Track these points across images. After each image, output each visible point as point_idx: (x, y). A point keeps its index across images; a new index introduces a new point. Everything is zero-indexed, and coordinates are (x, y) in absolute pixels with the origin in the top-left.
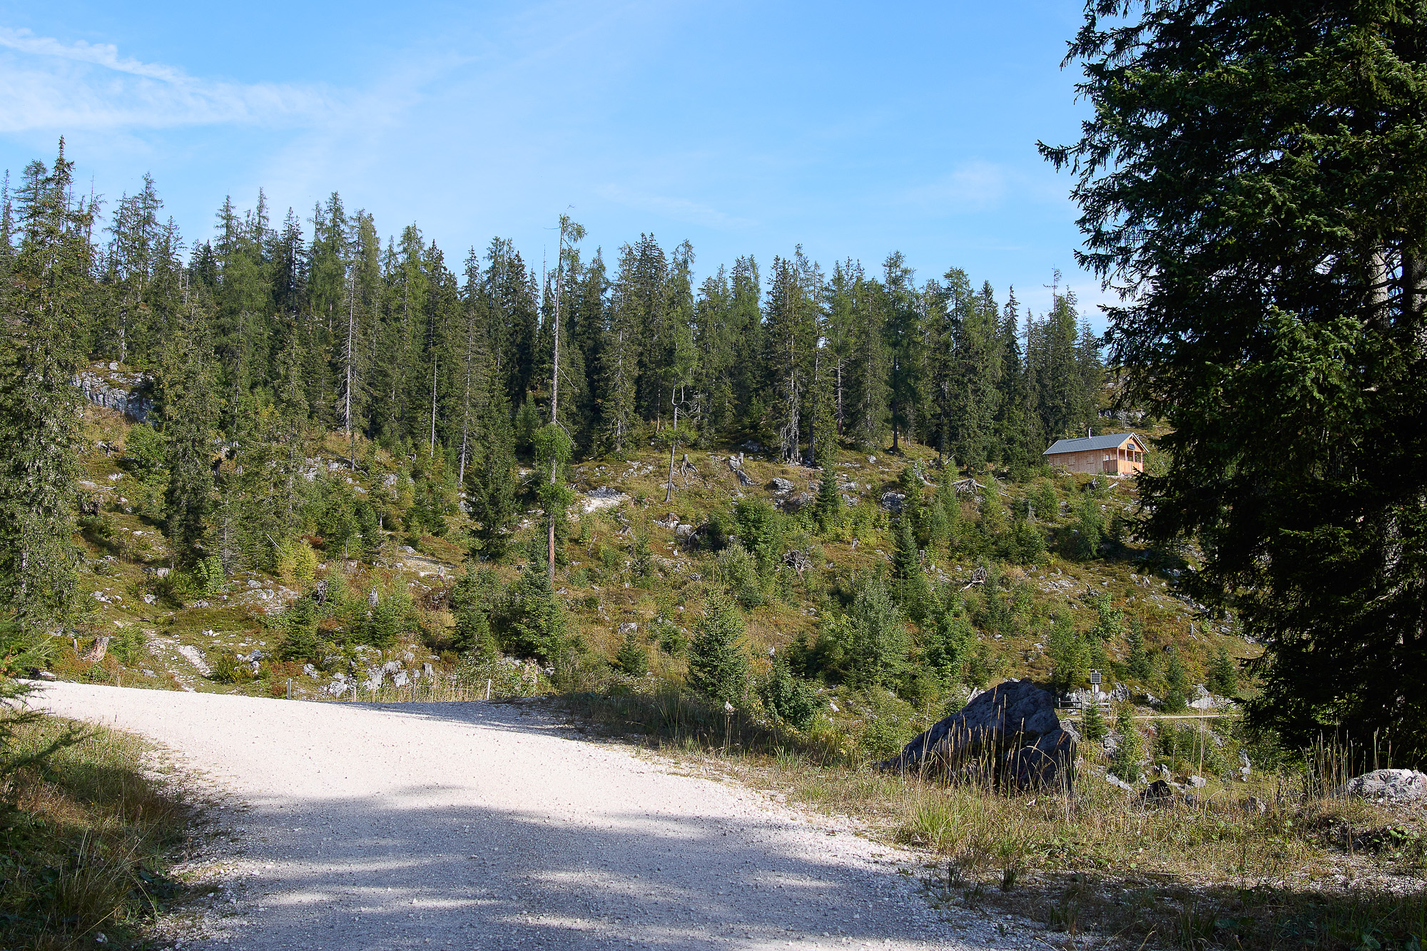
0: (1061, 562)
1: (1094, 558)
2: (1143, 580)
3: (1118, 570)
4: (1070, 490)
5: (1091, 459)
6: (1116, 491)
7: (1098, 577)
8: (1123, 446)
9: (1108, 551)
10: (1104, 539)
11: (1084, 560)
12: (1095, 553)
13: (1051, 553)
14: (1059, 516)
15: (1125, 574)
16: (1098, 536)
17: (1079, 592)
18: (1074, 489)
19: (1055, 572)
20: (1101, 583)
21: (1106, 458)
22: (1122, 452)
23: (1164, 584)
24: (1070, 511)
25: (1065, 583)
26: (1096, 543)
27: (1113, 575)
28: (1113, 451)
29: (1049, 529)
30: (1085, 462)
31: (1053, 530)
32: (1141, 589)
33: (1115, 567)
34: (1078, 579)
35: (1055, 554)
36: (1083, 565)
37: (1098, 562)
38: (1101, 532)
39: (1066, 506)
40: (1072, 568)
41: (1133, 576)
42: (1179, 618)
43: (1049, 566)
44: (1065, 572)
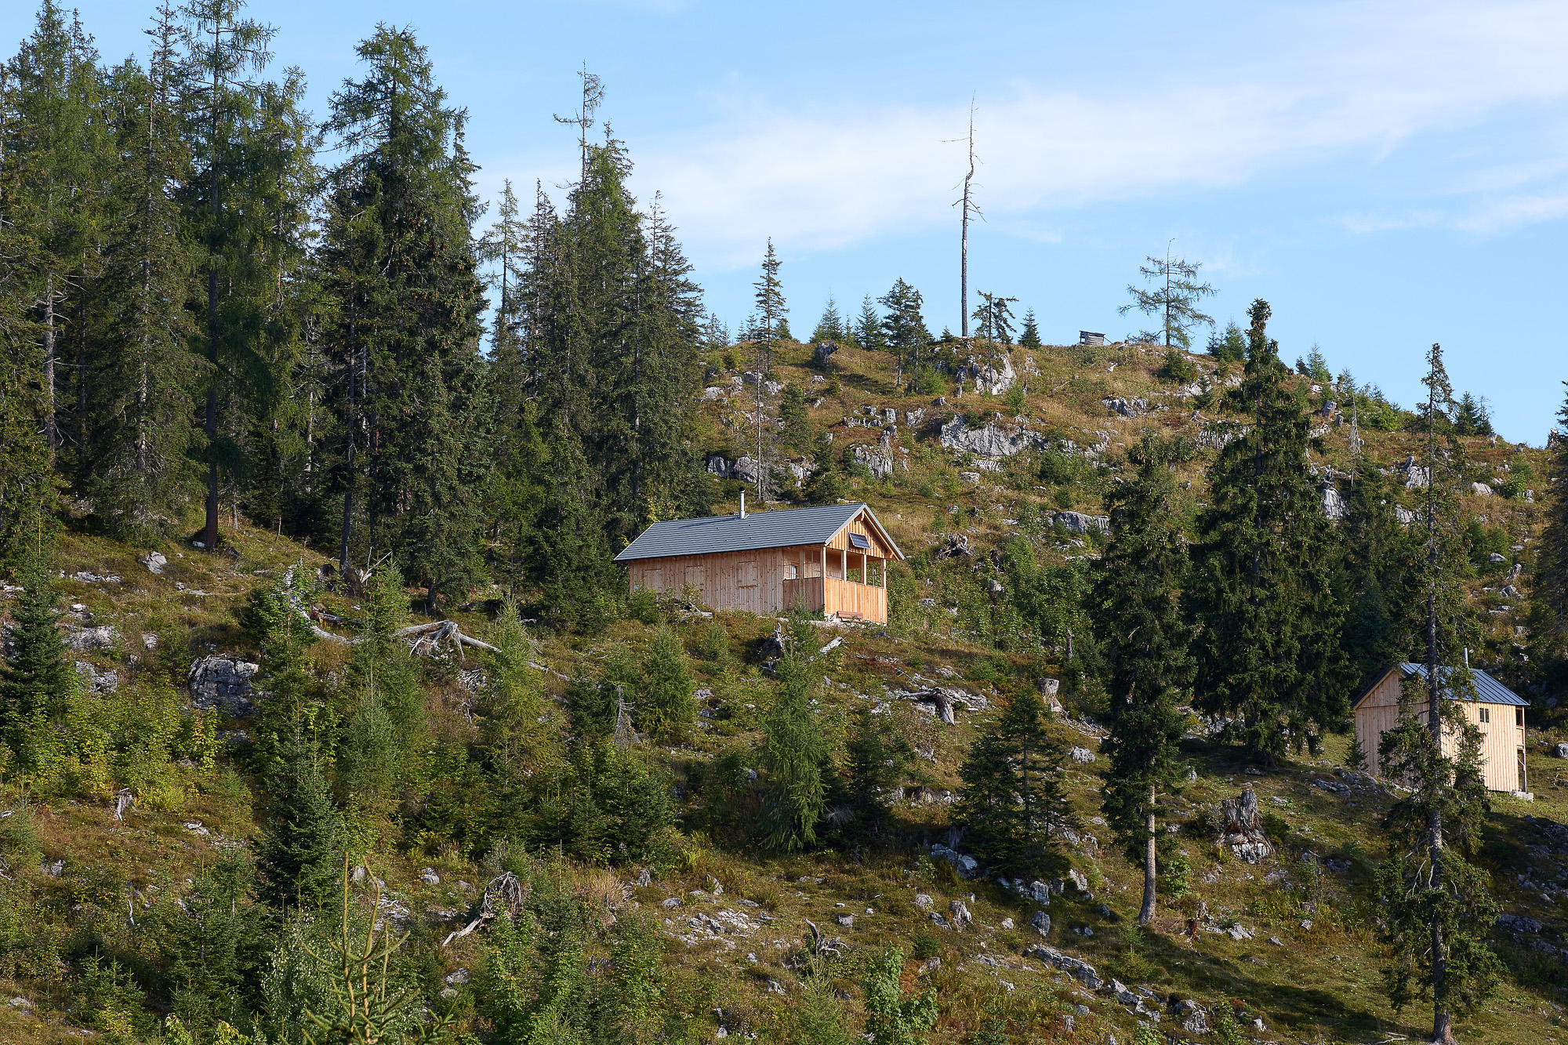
0: (716, 859)
1: (808, 848)
2: (952, 910)
3: (879, 883)
4: (714, 656)
5: (750, 573)
6: (842, 661)
7: (824, 901)
8: (837, 540)
9: (848, 830)
10: (834, 796)
11: (779, 852)
12: (810, 833)
13: (686, 833)
14: (698, 726)
15: (900, 894)
16: (817, 787)
17: (782, 945)
18: (724, 653)
19: (707, 887)
20: (835, 918)
21: (789, 573)
22: (834, 558)
23: (1008, 923)
24: (726, 714)
25: (738, 919)
26: (812, 806)
27: (865, 895)
28: (812, 552)
29: (675, 766)
30: (732, 583)
31: (686, 768)
32: (951, 937)
33: (870, 874)
34: (772, 908)
35: (697, 836)
36: (776, 867)
37: (819, 860)
38: (827, 775)
39: (713, 703)
40: (747, 874)
41: (925, 900)
42: (1070, 1020)
43: (686, 869)
44: (731, 888)
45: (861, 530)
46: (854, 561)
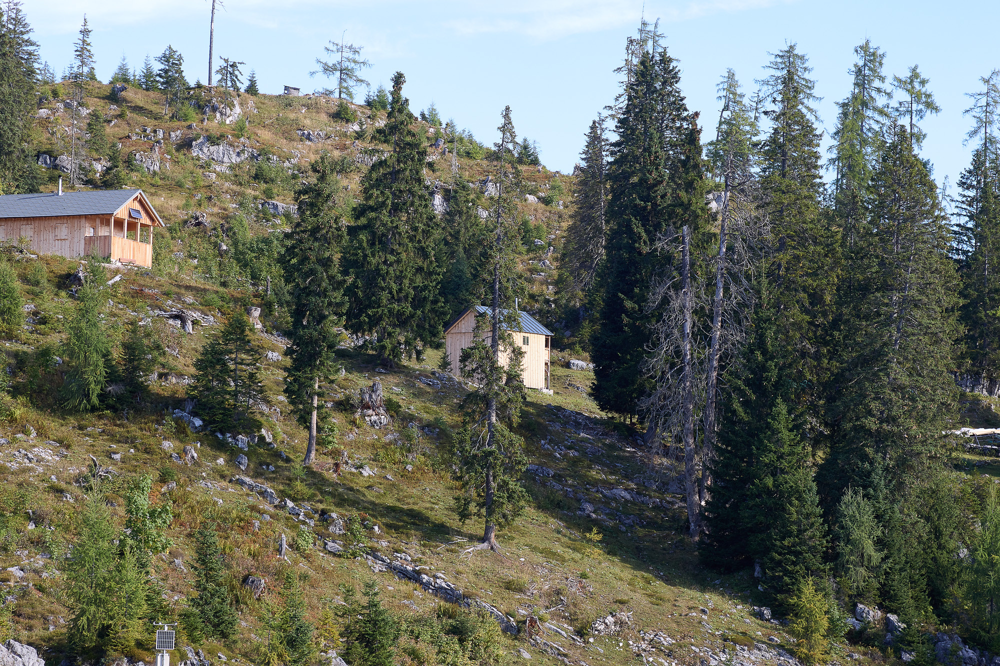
0: (33, 414)
1: (93, 409)
2: (185, 452)
3: (139, 433)
4: (37, 283)
5: (63, 231)
6: (121, 290)
7: (102, 444)
8: (121, 212)
9: (120, 399)
10: (112, 377)
11: (74, 411)
12: (95, 400)
13: (14, 397)
14: (24, 328)
15: (152, 441)
16: (102, 369)
17: (73, 471)
18: (44, 282)
19: (25, 432)
20: (109, 454)
21: (89, 232)
22: (119, 224)
23: (221, 461)
24: (44, 321)
25: (46, 453)
26: (97, 383)
27: (130, 441)
28: (104, 219)
29: (8, 353)
30: (51, 236)
31: (16, 355)
32: (183, 469)
33: (133, 428)
34: (68, 447)
35: (21, 399)
36: (72, 420)
37: (100, 417)
38: (108, 363)
39: (35, 314)
40: (52, 425)
41: (168, 445)
42: (257, 524)
43: (13, 420)
44: (42, 433)
45: (137, 206)
46: (132, 226)
